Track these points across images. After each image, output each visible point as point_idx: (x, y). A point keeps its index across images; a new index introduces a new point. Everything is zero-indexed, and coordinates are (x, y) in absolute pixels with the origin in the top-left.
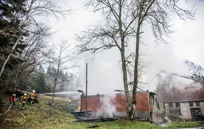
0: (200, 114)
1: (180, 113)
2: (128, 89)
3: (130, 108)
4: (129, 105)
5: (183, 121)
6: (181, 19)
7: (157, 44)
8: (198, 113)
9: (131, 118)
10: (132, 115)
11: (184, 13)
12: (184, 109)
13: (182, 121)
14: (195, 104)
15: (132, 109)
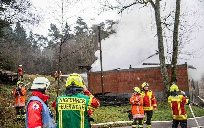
4: (168, 84)
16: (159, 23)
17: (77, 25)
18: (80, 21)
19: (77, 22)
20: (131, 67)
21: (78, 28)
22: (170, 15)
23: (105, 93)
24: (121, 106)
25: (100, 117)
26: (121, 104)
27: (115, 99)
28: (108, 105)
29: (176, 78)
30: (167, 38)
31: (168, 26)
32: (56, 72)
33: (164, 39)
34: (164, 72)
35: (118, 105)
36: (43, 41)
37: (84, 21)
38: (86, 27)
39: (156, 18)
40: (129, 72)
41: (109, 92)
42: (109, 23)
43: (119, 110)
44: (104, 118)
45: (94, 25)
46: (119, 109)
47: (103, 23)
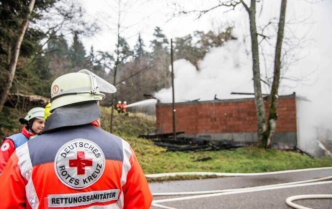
2: (261, 90)
3: (264, 127)
4: (264, 122)
9: (266, 144)
10: (269, 140)
15: (269, 128)
16: (254, 35)
17: (155, 38)
18: (158, 33)
19: (154, 34)
20: (217, 97)
21: (155, 42)
22: (270, 23)
23: (178, 133)
24: (195, 152)
25: (161, 166)
26: (197, 148)
27: (191, 142)
28: (177, 150)
29: (275, 114)
30: (266, 56)
31: (267, 38)
32: (120, 102)
33: (261, 57)
34: (259, 105)
35: (192, 150)
36: (108, 60)
37: (162, 33)
38: (166, 41)
39: (251, 27)
40: (214, 105)
41: (183, 133)
42: (198, 35)
43: (191, 158)
44: (165, 167)
45: (178, 38)
46: (192, 156)
47: (190, 35)
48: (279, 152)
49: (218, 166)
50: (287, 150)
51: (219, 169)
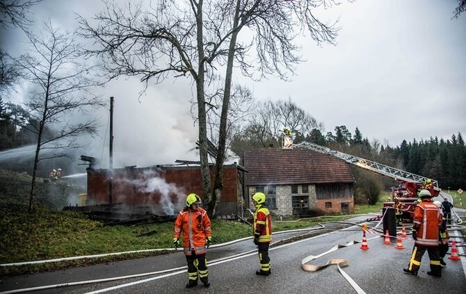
0: (306, 206)
1: (275, 205)
2: (207, 160)
3: (210, 197)
4: (210, 192)
5: (280, 220)
6: (314, 39)
7: (263, 75)
8: (303, 205)
10: (214, 210)
11: (321, 30)
12: (282, 197)
13: (277, 220)
14: (300, 190)
15: (214, 197)
16: (201, 103)
22: (217, 94)
24: (137, 225)
26: (140, 221)
28: (116, 224)
29: (221, 184)
30: (212, 125)
31: (214, 108)
33: (208, 126)
34: (205, 175)
35: (133, 223)
36: (20, 116)
39: (198, 95)
43: (133, 232)
46: (135, 230)
48: (224, 222)
49: (166, 240)
50: (230, 220)
51: (168, 243)
